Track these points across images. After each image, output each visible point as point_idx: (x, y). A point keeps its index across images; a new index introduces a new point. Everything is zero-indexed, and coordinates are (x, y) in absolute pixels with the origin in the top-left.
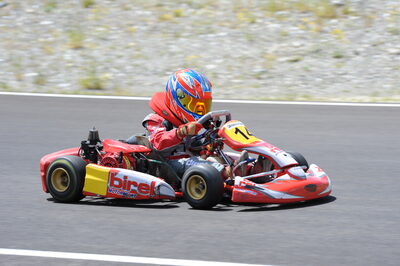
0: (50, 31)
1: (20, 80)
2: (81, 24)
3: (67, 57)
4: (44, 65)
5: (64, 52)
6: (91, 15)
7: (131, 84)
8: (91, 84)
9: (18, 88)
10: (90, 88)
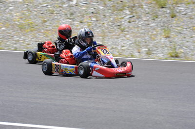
0: (154, 29)
1: (139, 52)
2: (170, 26)
3: (162, 41)
4: (151, 45)
5: (161, 39)
6: (174, 21)
7: (193, 55)
8: (173, 55)
9: (138, 56)
10: (173, 57)
